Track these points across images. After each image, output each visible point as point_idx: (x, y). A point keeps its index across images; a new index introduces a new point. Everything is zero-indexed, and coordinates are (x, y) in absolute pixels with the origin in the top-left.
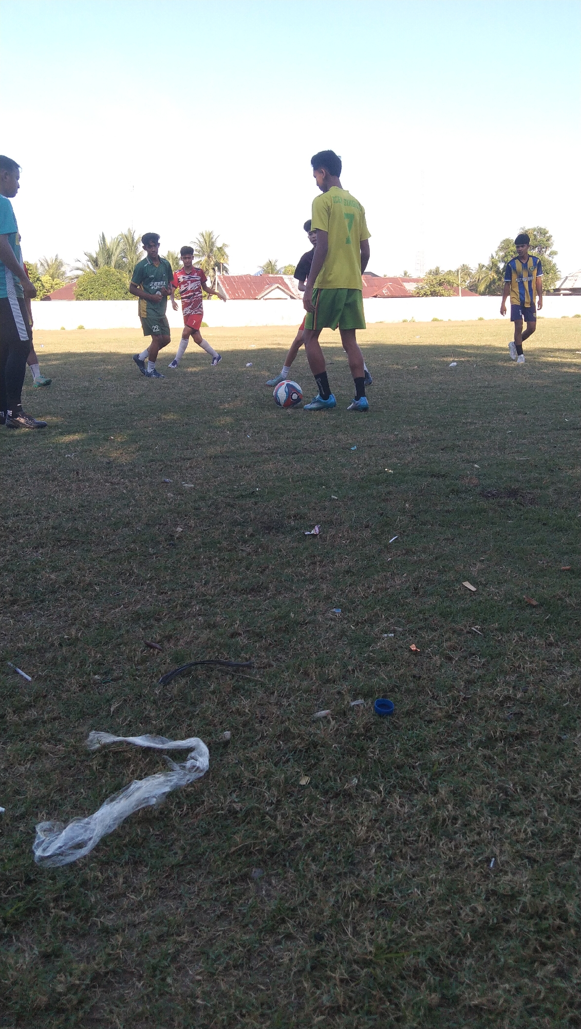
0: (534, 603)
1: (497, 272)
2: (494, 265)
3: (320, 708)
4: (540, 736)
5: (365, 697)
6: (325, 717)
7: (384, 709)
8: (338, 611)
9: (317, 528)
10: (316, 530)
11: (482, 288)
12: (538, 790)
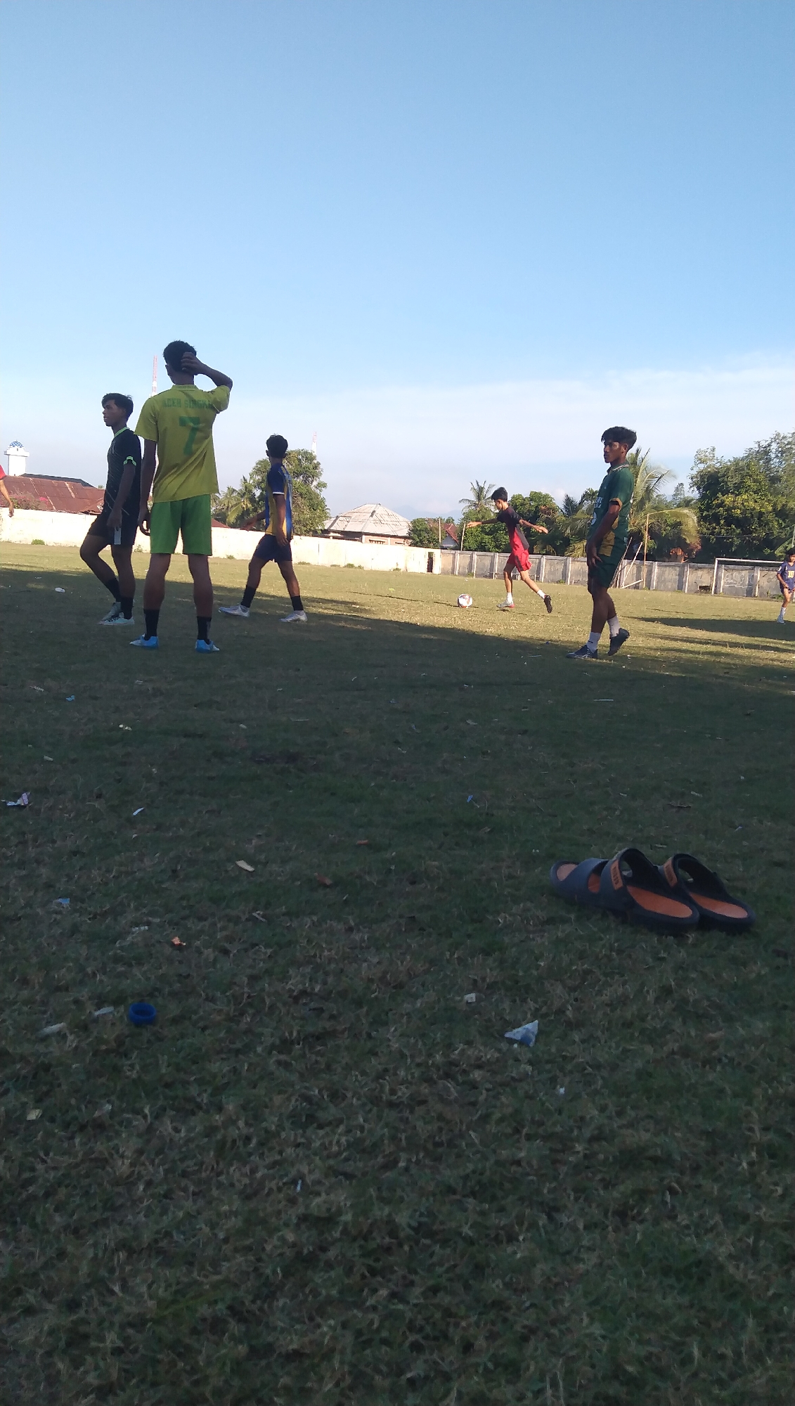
0: (328, 882)
1: (252, 499)
2: (247, 491)
3: (49, 1023)
4: (346, 1033)
5: (116, 1003)
6: (59, 1033)
7: (142, 1016)
8: (66, 902)
9: (25, 796)
10: (24, 800)
11: (232, 518)
12: (349, 1095)
